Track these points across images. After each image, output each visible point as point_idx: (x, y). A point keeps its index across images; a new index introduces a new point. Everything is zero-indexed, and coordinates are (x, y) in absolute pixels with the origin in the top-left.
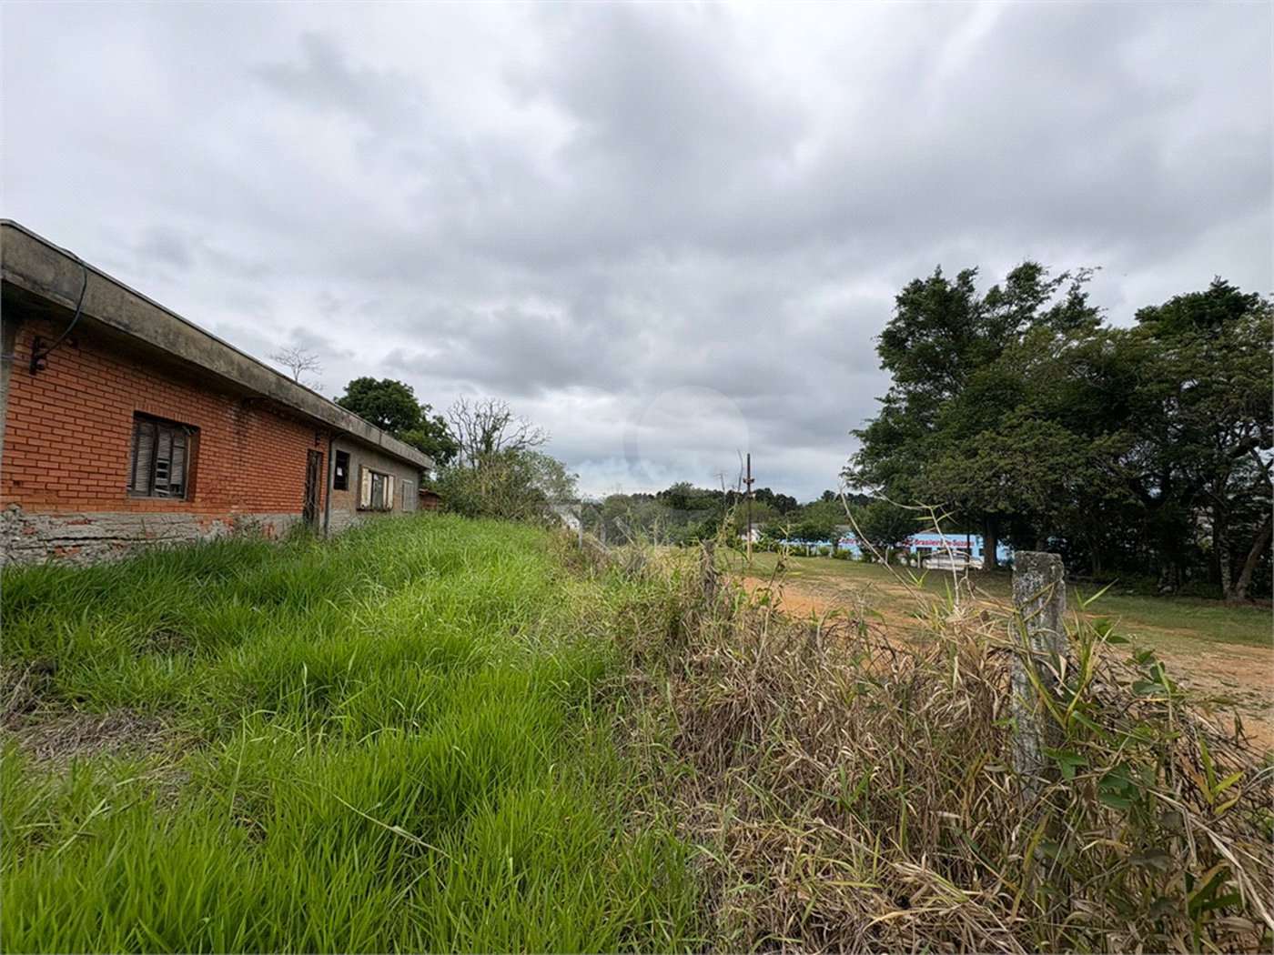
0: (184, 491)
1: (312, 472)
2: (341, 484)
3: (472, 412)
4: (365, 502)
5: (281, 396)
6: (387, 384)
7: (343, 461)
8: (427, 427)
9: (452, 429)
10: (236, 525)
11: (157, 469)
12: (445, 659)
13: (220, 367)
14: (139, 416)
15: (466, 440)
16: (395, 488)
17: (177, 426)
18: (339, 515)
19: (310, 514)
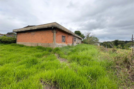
0: (65, 42)
1: (73, 40)
2: (75, 41)
3: (86, 33)
4: (77, 43)
5: (71, 33)
6: (78, 31)
7: (75, 39)
8: (82, 35)
9: (84, 35)
10: (68, 44)
11: (63, 40)
12: (89, 59)
13: (67, 31)
14: (62, 36)
15: (86, 36)
16: (79, 41)
17: (64, 36)
18: (75, 44)
19: (73, 44)
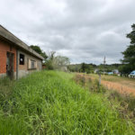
2: (22, 63)
4: (30, 67)
7: (22, 56)
8: (42, 54)
9: (47, 54)
16: (37, 64)
18: (21, 72)
